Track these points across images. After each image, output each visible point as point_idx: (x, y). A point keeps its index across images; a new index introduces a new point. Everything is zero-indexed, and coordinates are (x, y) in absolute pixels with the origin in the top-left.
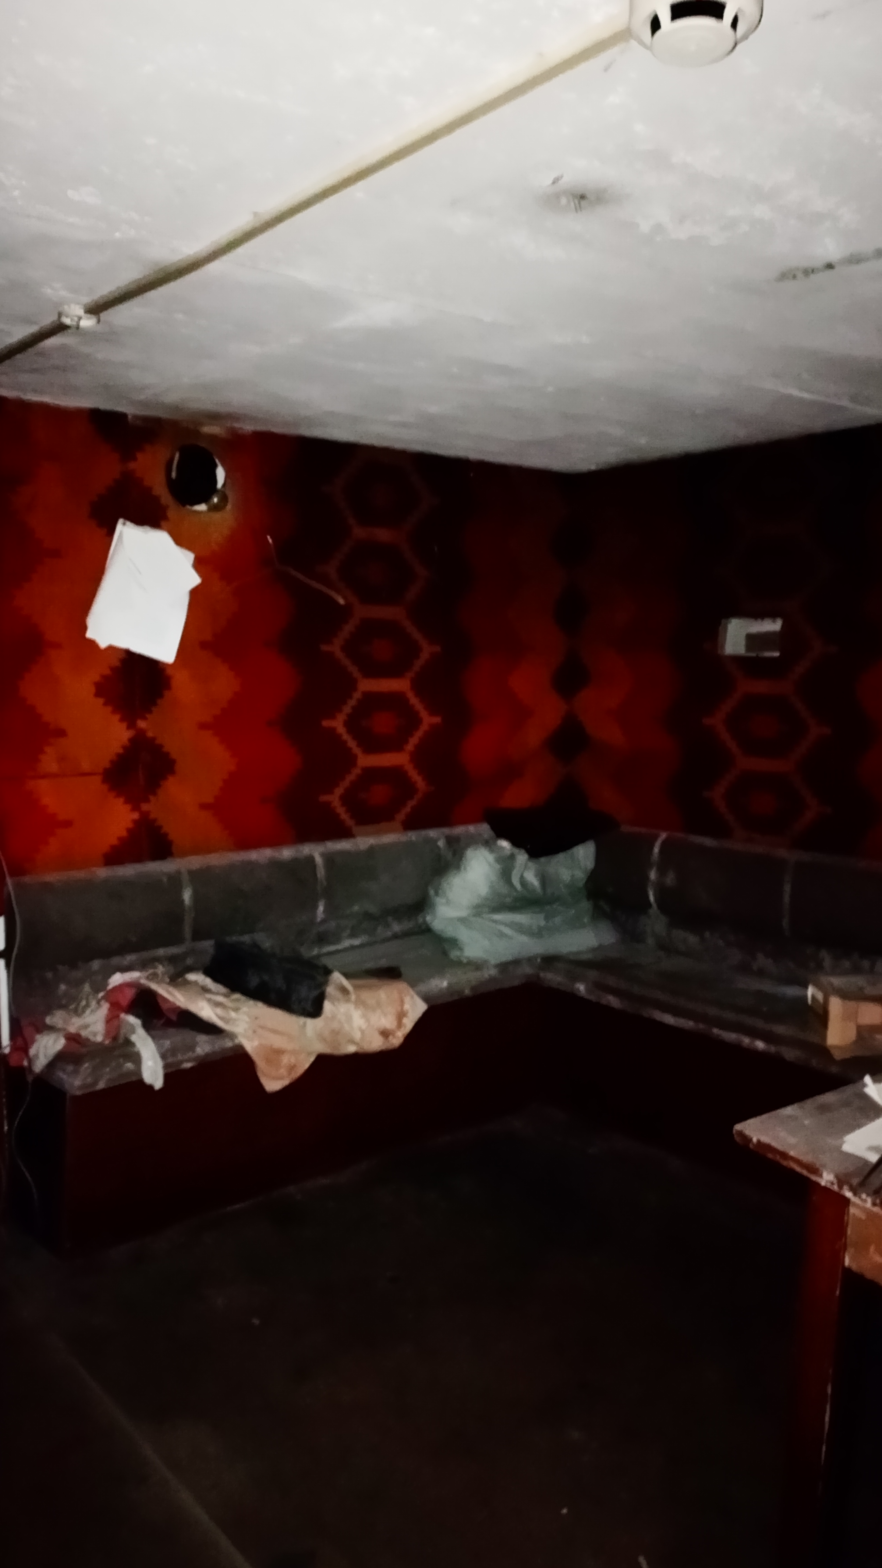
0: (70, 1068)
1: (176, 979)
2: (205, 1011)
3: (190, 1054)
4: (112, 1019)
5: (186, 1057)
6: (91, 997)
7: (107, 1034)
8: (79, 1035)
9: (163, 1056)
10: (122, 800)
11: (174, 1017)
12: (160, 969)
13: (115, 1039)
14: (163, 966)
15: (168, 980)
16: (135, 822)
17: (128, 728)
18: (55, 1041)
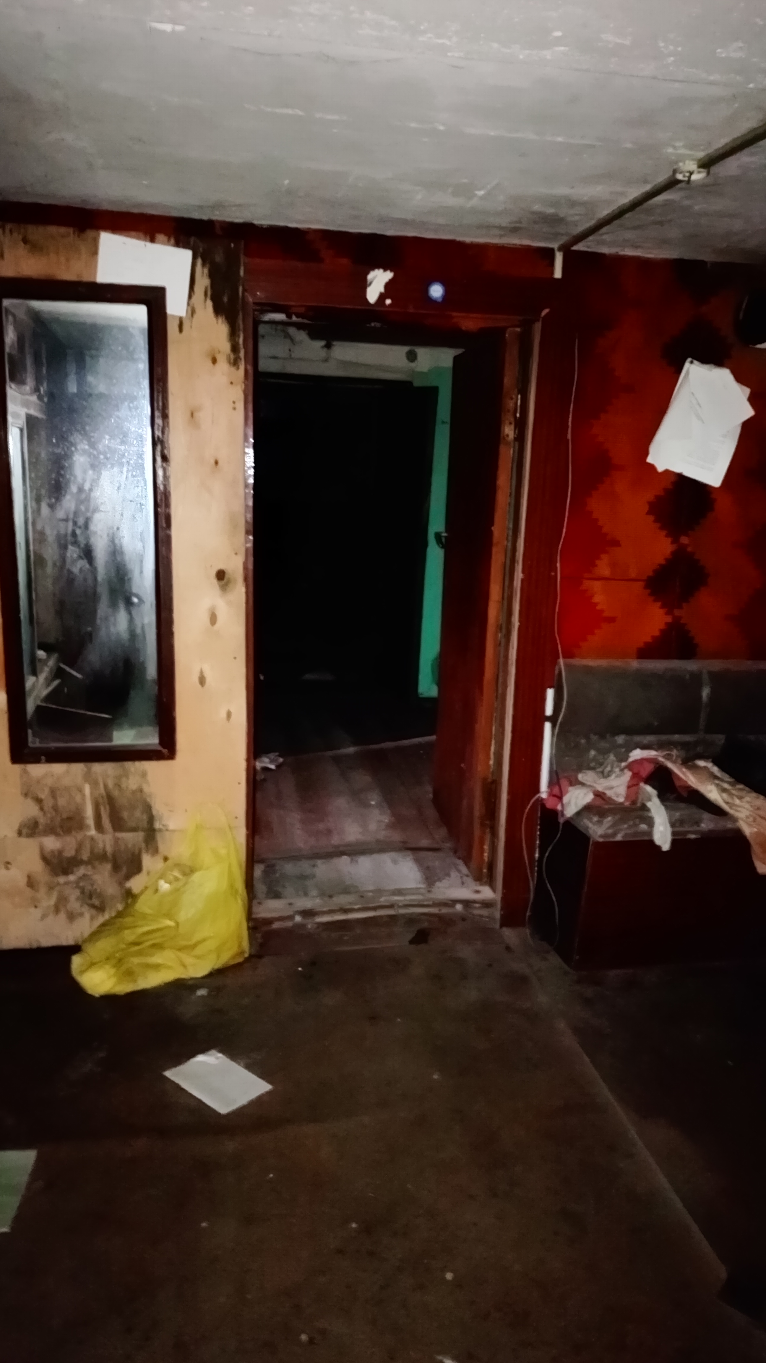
0: (595, 819)
1: (687, 762)
2: (712, 793)
3: (695, 828)
4: (632, 786)
5: (690, 829)
6: (616, 764)
7: (627, 798)
8: (604, 794)
9: (673, 825)
10: (659, 604)
11: (685, 794)
12: (675, 753)
13: (634, 803)
14: (678, 750)
15: (681, 762)
16: (667, 624)
17: (672, 543)
18: (585, 794)
